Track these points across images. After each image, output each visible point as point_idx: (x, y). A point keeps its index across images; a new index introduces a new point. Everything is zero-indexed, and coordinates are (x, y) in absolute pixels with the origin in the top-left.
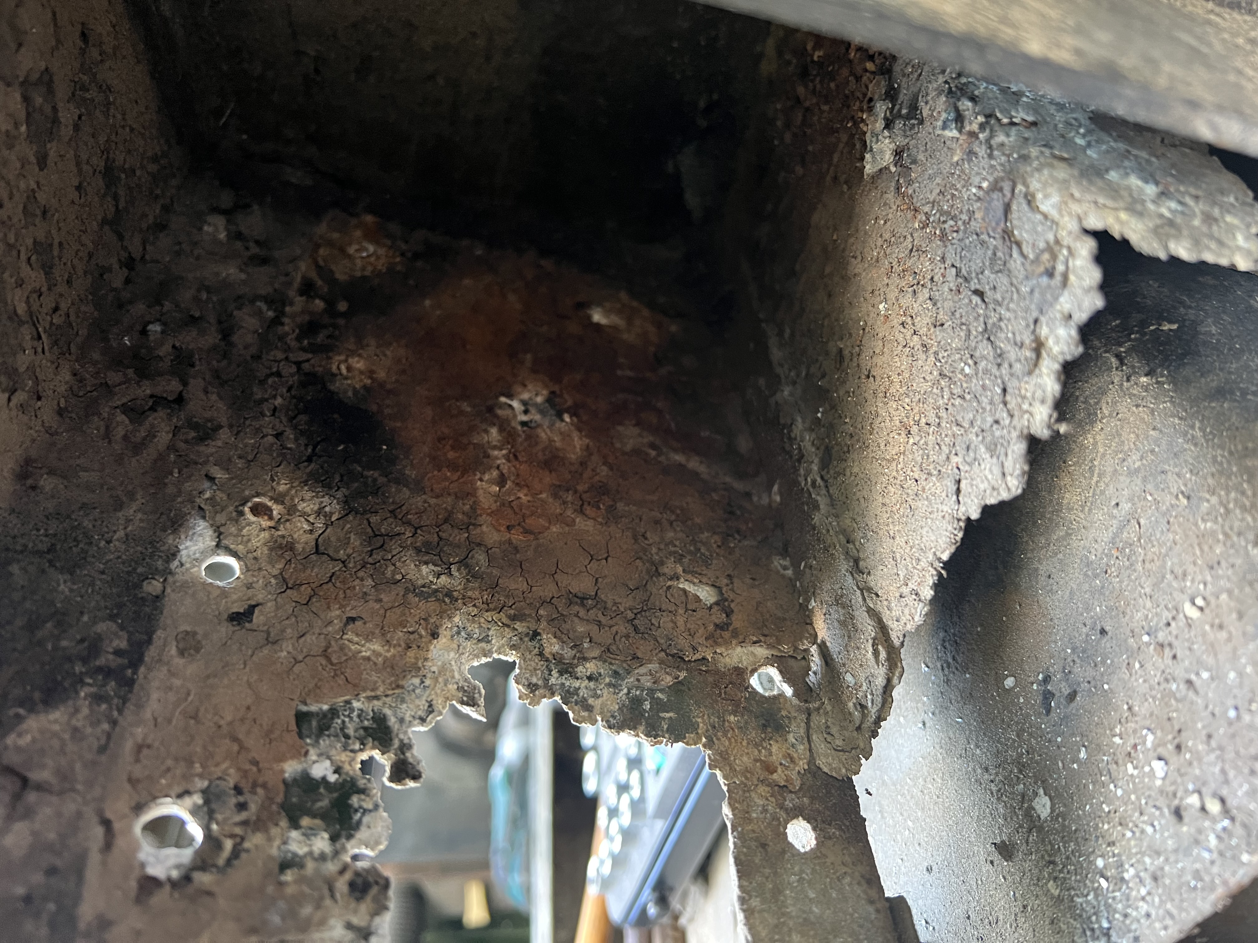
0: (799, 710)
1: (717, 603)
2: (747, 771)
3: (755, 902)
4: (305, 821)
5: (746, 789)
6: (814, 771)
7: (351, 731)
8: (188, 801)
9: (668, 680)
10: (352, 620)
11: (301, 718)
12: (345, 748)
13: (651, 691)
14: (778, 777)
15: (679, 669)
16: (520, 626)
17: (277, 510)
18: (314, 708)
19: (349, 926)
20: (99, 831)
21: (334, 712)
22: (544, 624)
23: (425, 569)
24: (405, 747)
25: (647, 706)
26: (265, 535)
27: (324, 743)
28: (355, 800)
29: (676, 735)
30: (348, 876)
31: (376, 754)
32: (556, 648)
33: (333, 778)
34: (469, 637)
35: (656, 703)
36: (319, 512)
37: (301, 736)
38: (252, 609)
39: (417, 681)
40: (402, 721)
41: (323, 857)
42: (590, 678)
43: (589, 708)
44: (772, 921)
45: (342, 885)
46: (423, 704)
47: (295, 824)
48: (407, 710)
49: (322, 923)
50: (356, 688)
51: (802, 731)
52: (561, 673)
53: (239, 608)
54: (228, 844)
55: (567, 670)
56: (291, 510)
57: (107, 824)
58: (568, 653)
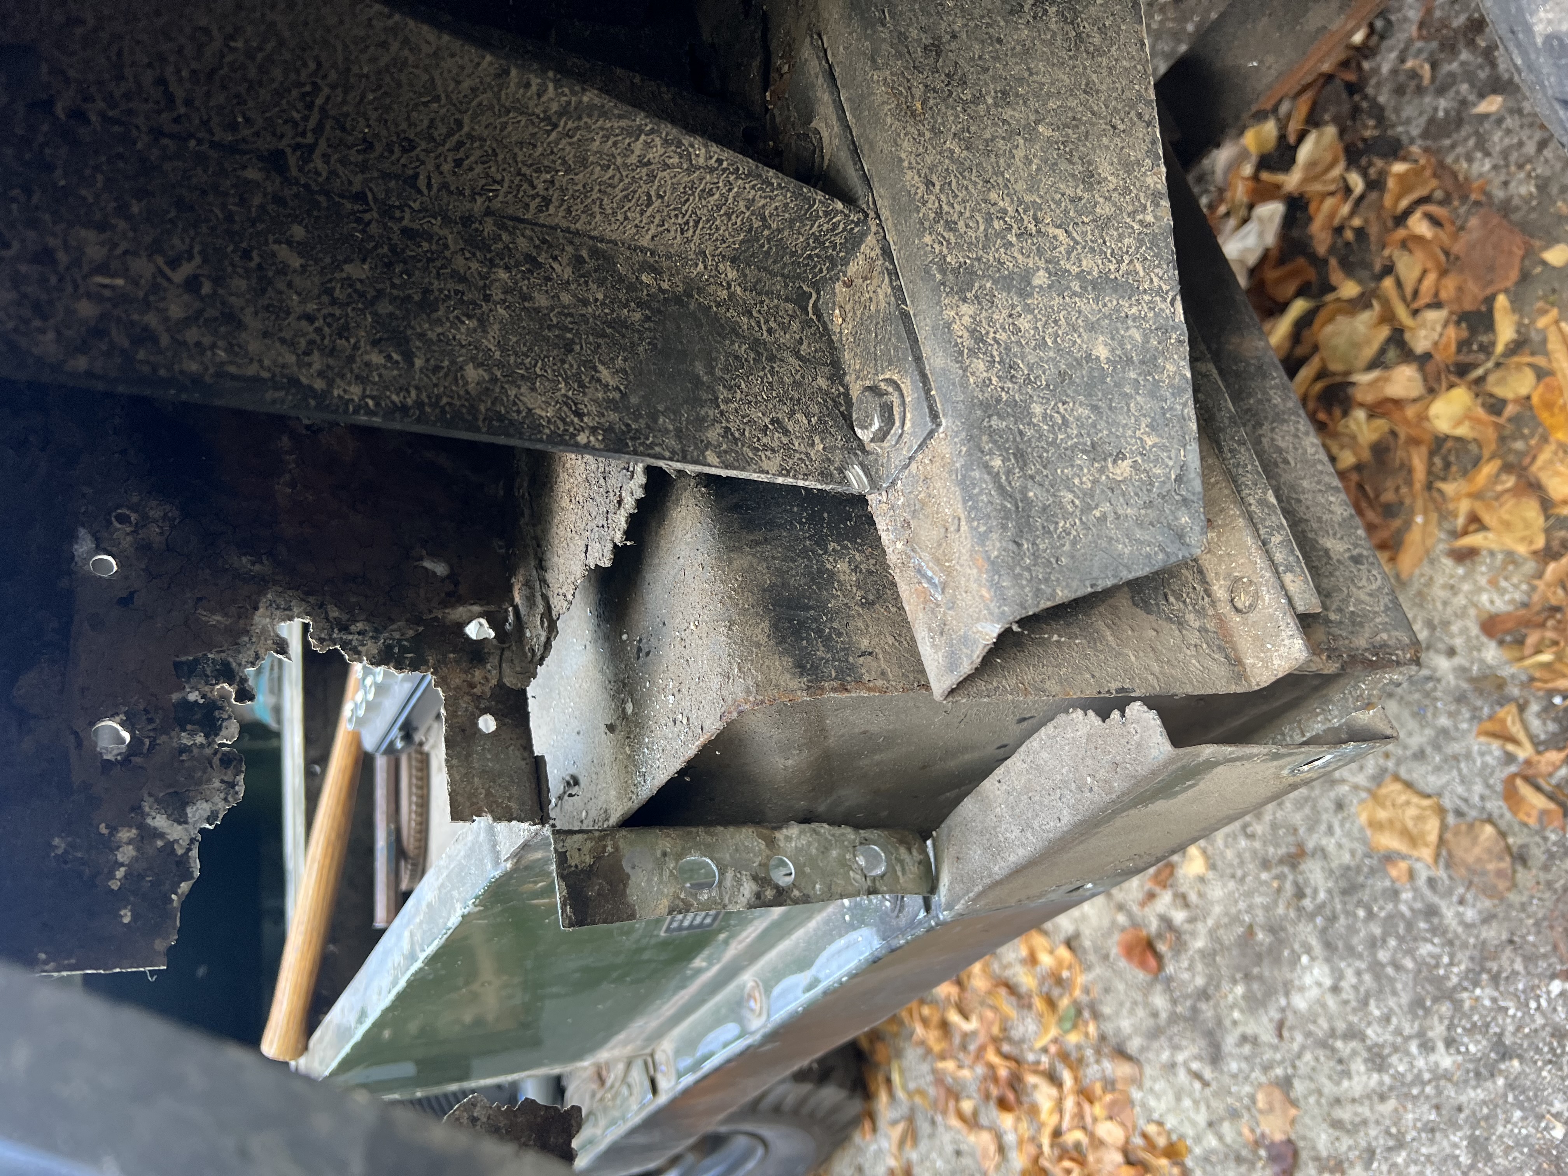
0: (496, 647)
1: (448, 577)
2: (458, 688)
3: (455, 762)
4: (189, 727)
5: (456, 698)
6: (501, 685)
7: (209, 672)
8: (118, 719)
9: (411, 633)
10: (200, 599)
11: (177, 665)
12: (207, 684)
13: (399, 640)
14: (477, 691)
15: (418, 625)
16: (312, 599)
17: (133, 517)
18: (183, 659)
19: (222, 781)
20: (72, 738)
21: (196, 661)
22: (328, 598)
23: (244, 560)
24: (244, 680)
25: (396, 650)
26: (129, 539)
27: (193, 681)
28: (217, 713)
29: (414, 668)
30: (219, 756)
31: (226, 686)
32: (336, 614)
33: (201, 701)
34: (278, 608)
35: (402, 648)
36: (165, 517)
37: (179, 677)
38: (132, 594)
39: (246, 639)
40: (240, 665)
41: (202, 746)
42: (359, 633)
43: (358, 653)
44: (463, 771)
45: (216, 761)
46: (252, 653)
47: (184, 730)
48: (243, 658)
49: (209, 781)
50: (210, 647)
51: (496, 662)
52: (340, 630)
53: (124, 594)
54: (147, 742)
55: (344, 628)
56: (145, 517)
57: (76, 734)
58: (345, 617)
